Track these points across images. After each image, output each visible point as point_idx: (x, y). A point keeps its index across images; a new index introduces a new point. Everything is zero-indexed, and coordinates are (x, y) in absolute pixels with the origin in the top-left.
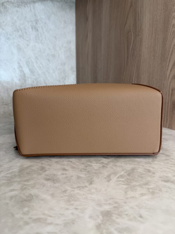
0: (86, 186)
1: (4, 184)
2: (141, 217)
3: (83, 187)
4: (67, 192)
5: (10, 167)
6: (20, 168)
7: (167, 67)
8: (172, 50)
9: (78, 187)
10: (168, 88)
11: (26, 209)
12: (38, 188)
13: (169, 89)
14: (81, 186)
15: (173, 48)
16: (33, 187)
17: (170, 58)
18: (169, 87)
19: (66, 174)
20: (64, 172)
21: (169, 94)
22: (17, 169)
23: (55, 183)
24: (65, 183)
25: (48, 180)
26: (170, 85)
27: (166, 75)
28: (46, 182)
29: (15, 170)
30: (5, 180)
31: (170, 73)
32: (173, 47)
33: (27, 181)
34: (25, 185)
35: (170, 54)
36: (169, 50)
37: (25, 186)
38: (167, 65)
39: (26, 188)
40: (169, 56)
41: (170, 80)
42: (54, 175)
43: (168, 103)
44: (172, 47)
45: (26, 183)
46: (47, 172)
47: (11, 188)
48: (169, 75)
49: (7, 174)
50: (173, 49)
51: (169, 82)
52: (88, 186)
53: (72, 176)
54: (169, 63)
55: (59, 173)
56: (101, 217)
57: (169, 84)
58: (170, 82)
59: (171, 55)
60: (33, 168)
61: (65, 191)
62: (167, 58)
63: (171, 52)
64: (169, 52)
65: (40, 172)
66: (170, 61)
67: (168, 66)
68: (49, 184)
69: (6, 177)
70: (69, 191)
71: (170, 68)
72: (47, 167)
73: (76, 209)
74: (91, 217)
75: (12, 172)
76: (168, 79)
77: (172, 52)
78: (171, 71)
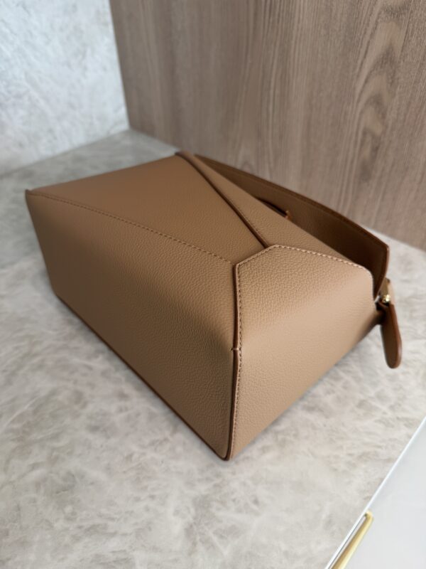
0: (166, 440)
1: (14, 451)
2: (256, 502)
3: (161, 443)
4: (134, 458)
5: (13, 400)
6: (34, 401)
7: (357, 70)
8: (377, 23)
9: (152, 443)
10: (356, 126)
11: (69, 509)
12: (80, 455)
13: (358, 129)
14: (158, 440)
15: (378, 18)
16: (70, 454)
17: (369, 42)
18: (359, 125)
19: (126, 409)
20: (122, 403)
21: (356, 142)
22: (28, 405)
23: (108, 438)
24: (127, 435)
25: (94, 429)
26: (360, 119)
27: (354, 89)
28: (90, 437)
29: (26, 408)
30: (13, 440)
31: (364, 86)
32: (380, 13)
33: (56, 437)
34: (54, 449)
35: (369, 32)
36: (369, 20)
37: (55, 454)
38: (359, 62)
39: (57, 458)
40: (367, 37)
41: (361, 104)
42: (105, 414)
43: (352, 162)
44: (377, 10)
45: (56, 444)
46: (90, 408)
47: (31, 461)
48: (362, 92)
49: (13, 422)
50: (379, 20)
51: (359, 110)
52: (171, 439)
53: (138, 415)
54: (365, 57)
55: (113, 408)
56: (192, 510)
57: (358, 115)
58: (362, 113)
59: (372, 35)
60: (60, 398)
61: (129, 457)
62: (362, 44)
63: (372, 26)
64: (368, 24)
65: (76, 407)
66: (366, 52)
67: (361, 68)
68: (97, 440)
69: (12, 431)
70: (136, 456)
71: (365, 72)
72: (87, 392)
73: (152, 497)
74: (177, 512)
75: (22, 415)
76: (359, 101)
77: (375, 29)
78: (366, 81)
